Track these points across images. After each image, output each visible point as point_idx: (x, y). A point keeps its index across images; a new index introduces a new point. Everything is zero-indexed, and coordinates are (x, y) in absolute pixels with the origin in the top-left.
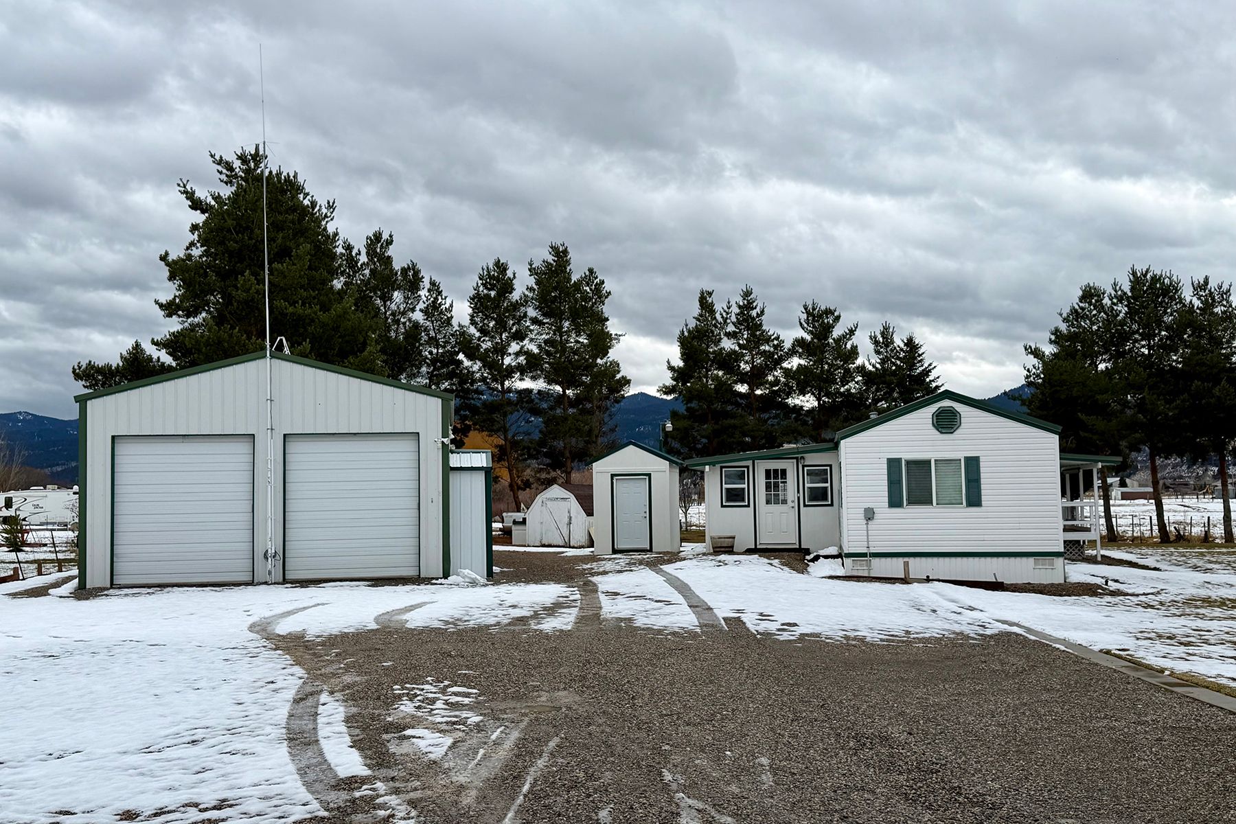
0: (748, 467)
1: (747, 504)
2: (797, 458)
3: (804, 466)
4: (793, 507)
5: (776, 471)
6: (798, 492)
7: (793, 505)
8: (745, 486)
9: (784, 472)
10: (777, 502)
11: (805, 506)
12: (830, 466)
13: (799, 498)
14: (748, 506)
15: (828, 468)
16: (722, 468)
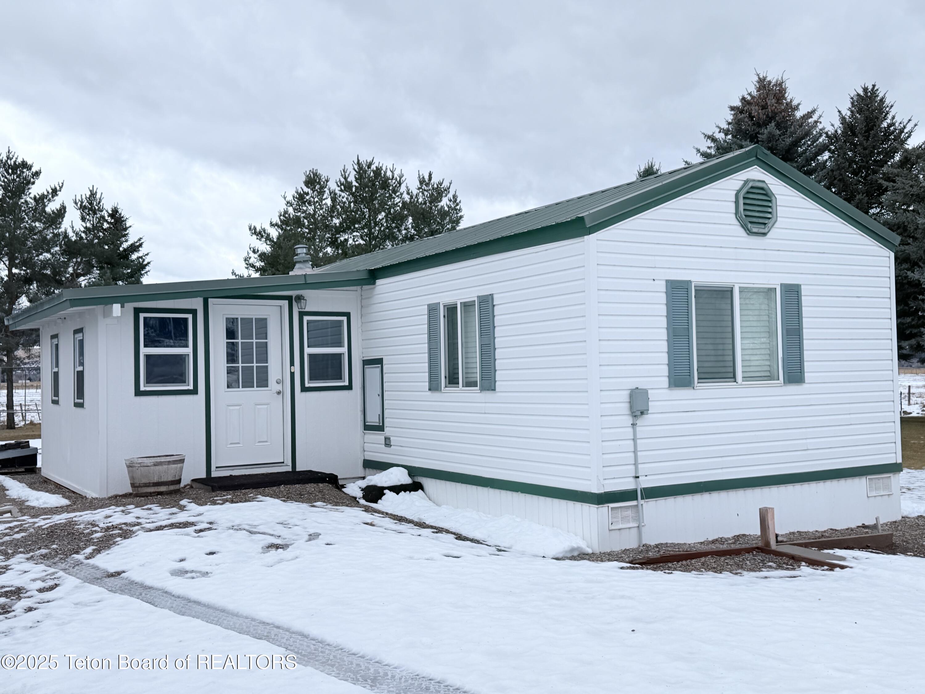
0: (194, 312)
1: (191, 387)
2: (289, 299)
3: (302, 314)
4: (279, 393)
5: (247, 322)
6: (292, 364)
7: (279, 387)
8: (189, 350)
9: (262, 324)
10: (248, 384)
11: (304, 389)
12: (348, 315)
13: (292, 374)
14: (195, 391)
15: (345, 319)
16: (137, 311)
